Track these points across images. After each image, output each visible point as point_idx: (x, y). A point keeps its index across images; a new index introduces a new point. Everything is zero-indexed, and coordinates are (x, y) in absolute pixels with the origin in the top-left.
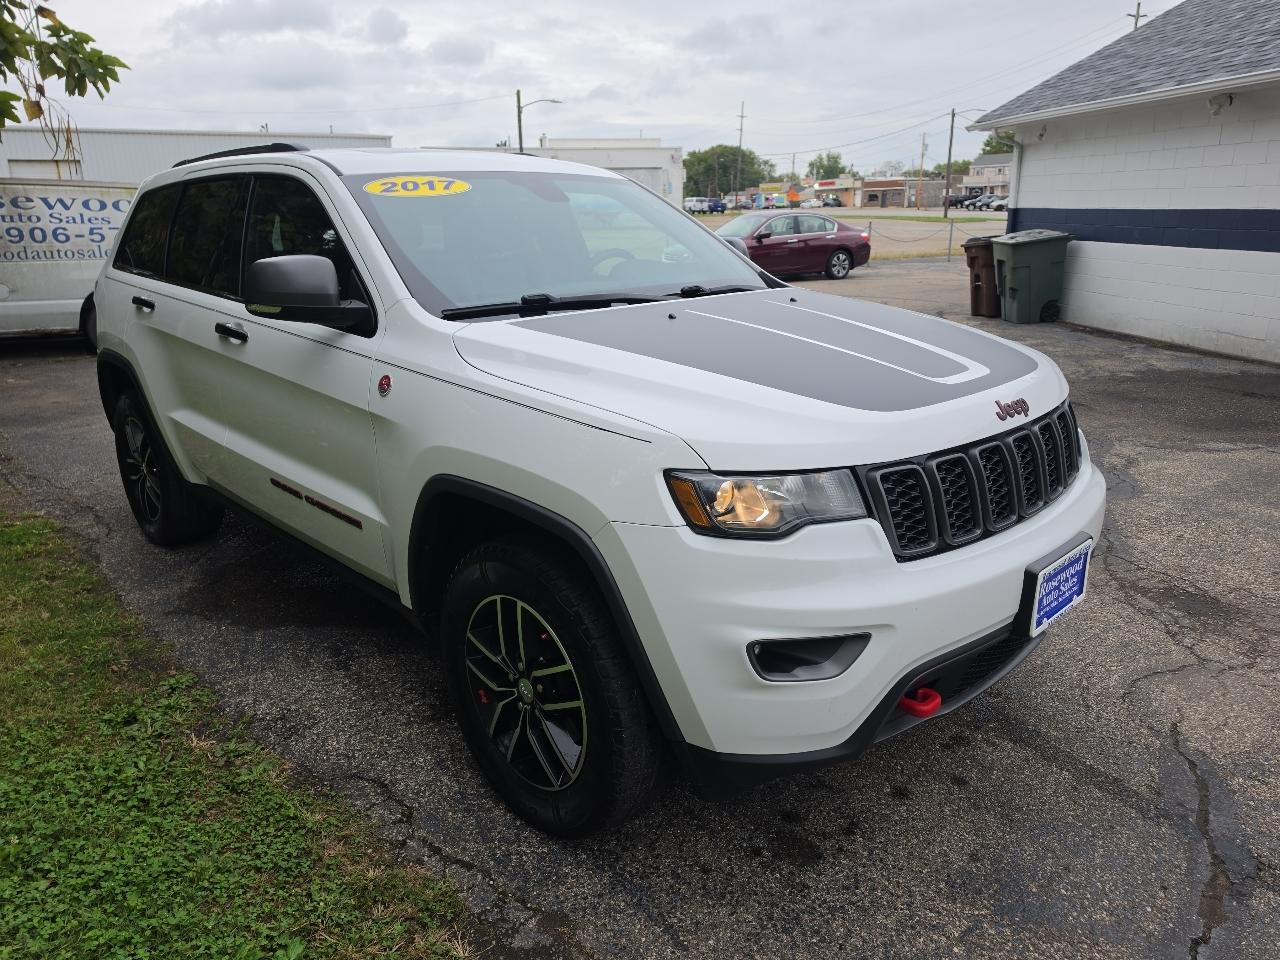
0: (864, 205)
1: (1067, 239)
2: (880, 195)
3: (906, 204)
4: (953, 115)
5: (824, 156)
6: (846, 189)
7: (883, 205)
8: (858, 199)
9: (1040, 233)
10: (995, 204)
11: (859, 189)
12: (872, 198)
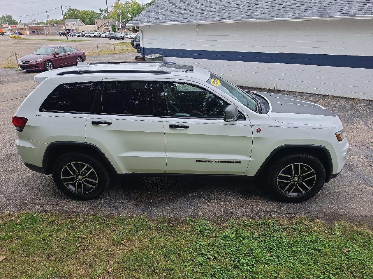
0: (30, 35)
1: (162, 57)
2: (36, 31)
3: (46, 35)
4: (62, 8)
5: (5, 16)
6: (22, 29)
7: (38, 34)
8: (28, 33)
9: (157, 55)
10: (77, 35)
11: (27, 29)
12: (33, 32)
